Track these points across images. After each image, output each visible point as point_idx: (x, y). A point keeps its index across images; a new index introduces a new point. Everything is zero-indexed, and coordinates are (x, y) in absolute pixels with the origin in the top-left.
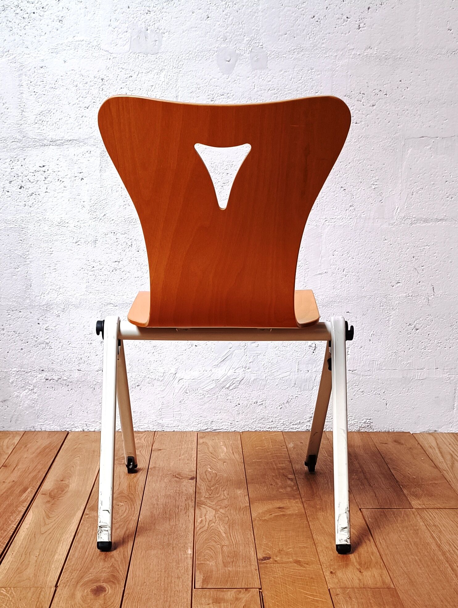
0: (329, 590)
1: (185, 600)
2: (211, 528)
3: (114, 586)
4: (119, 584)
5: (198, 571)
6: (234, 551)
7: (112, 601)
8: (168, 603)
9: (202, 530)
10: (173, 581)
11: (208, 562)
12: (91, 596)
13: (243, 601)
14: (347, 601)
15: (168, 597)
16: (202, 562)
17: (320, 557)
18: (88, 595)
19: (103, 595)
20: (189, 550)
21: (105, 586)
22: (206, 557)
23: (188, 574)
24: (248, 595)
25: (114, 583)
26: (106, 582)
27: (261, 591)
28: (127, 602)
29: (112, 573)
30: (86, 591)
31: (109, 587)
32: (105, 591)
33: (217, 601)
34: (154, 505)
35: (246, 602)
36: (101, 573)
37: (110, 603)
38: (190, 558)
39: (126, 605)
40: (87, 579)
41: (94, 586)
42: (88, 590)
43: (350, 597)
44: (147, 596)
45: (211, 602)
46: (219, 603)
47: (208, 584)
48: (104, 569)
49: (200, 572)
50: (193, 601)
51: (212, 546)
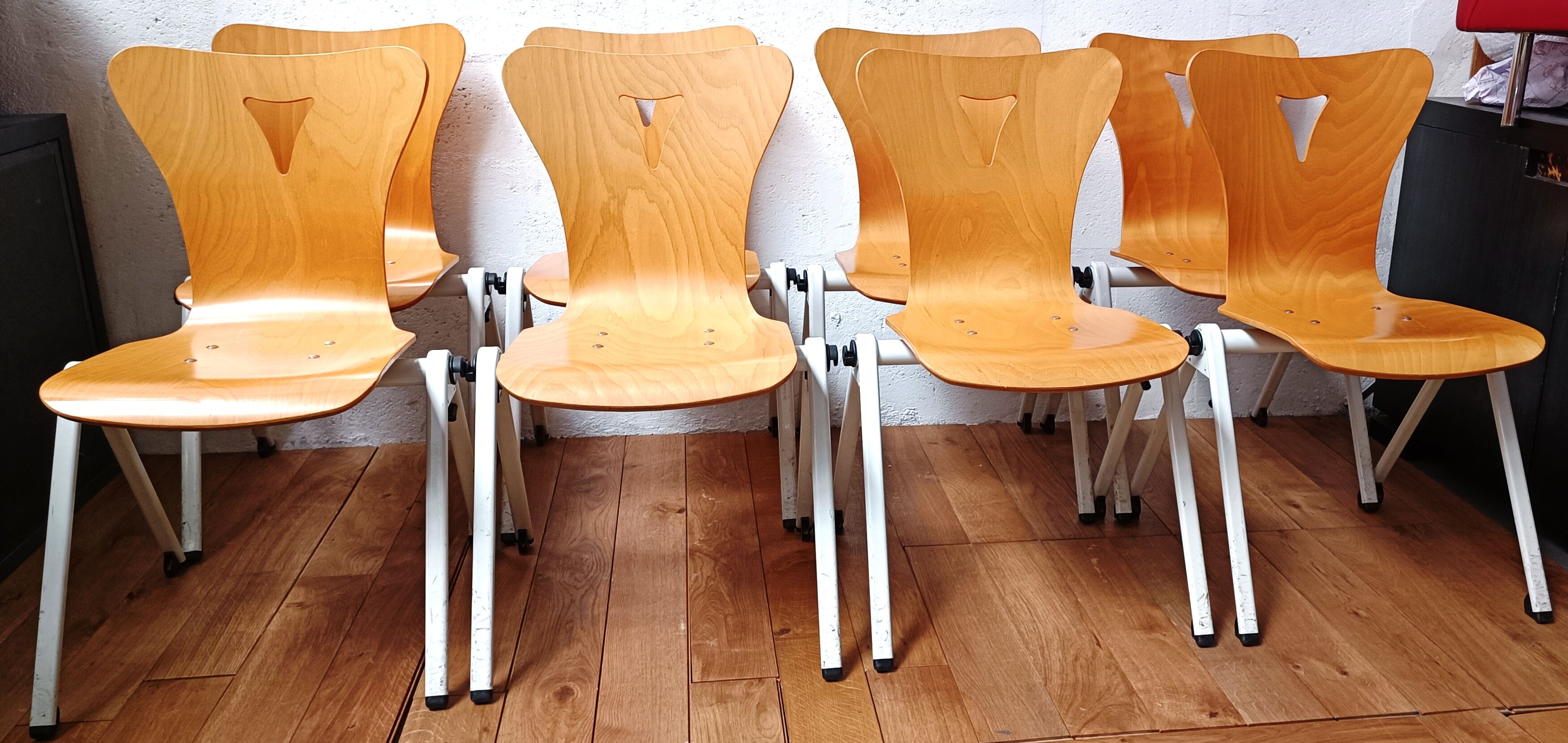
0: (866, 673)
1: (681, 701)
2: (710, 590)
3: (584, 685)
4: (590, 681)
5: (695, 656)
6: (742, 623)
7: (583, 708)
8: (657, 707)
9: (697, 592)
10: (663, 674)
11: (708, 642)
12: (555, 704)
13: (756, 698)
14: (888, 689)
15: (658, 699)
16: (700, 642)
17: (854, 626)
18: (550, 702)
19: (571, 700)
20: (682, 624)
21: (572, 686)
22: (704, 634)
23: (682, 662)
24: (762, 688)
25: (584, 681)
26: (572, 681)
27: (779, 680)
28: (603, 708)
29: (580, 667)
30: (547, 696)
31: (578, 689)
32: (574, 693)
33: (722, 700)
34: (631, 556)
35: (760, 699)
36: (565, 666)
37: (580, 712)
38: (683, 637)
39: (602, 714)
40: (547, 677)
41: (558, 687)
42: (549, 695)
43: (892, 683)
44: (630, 697)
45: (714, 701)
46: (726, 702)
47: (709, 674)
48: (569, 661)
49: (698, 658)
50: (691, 702)
51: (712, 616)
